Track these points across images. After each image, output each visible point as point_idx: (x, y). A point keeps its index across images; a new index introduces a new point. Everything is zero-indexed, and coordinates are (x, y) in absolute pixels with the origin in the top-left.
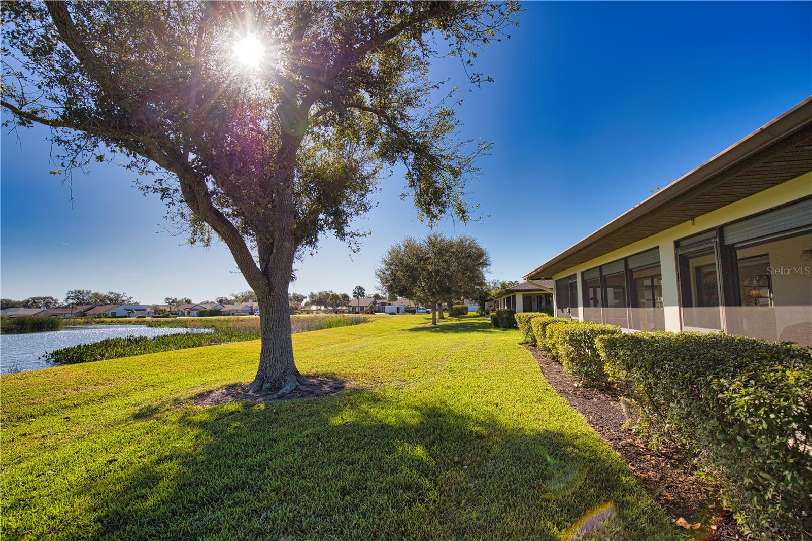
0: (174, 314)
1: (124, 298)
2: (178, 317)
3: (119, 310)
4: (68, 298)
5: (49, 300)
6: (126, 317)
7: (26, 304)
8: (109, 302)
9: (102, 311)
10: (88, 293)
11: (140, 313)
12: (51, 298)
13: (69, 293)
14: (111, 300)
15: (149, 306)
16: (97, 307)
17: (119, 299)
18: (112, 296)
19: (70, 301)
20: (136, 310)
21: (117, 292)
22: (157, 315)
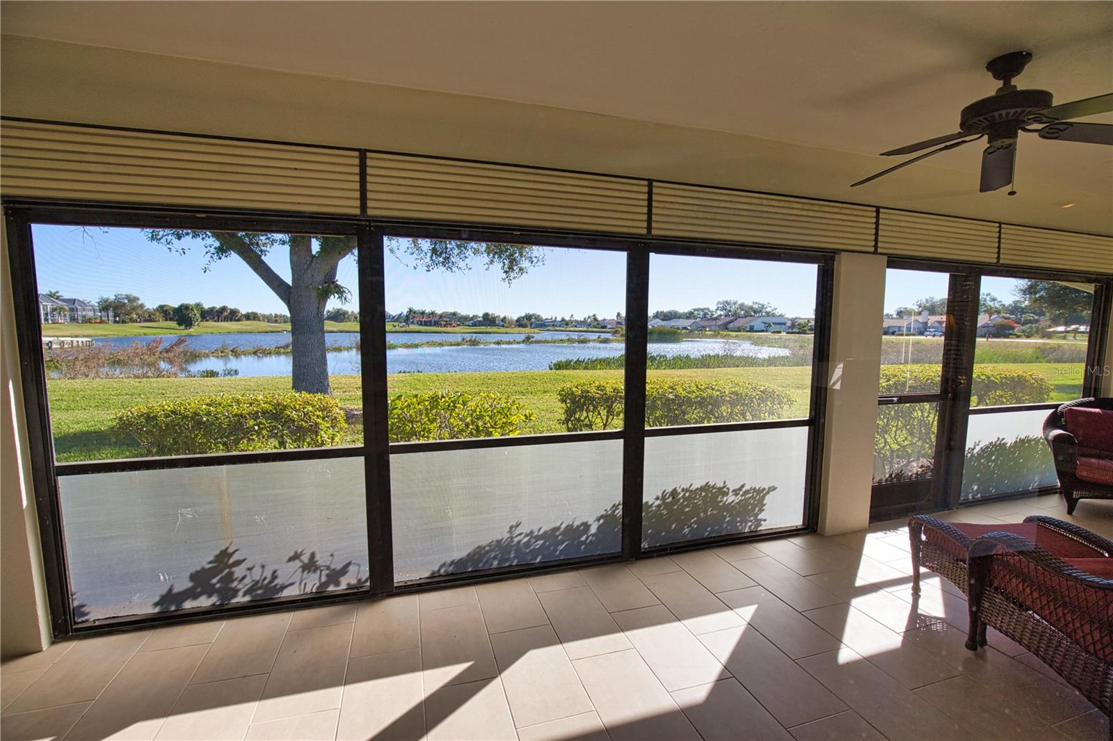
1: (769, 310)
3: (757, 324)
4: (717, 310)
6: (762, 331)
8: (753, 314)
9: (741, 324)
11: (777, 328)
12: (708, 309)
16: (739, 320)
17: (764, 311)
20: (775, 324)
21: (761, 302)
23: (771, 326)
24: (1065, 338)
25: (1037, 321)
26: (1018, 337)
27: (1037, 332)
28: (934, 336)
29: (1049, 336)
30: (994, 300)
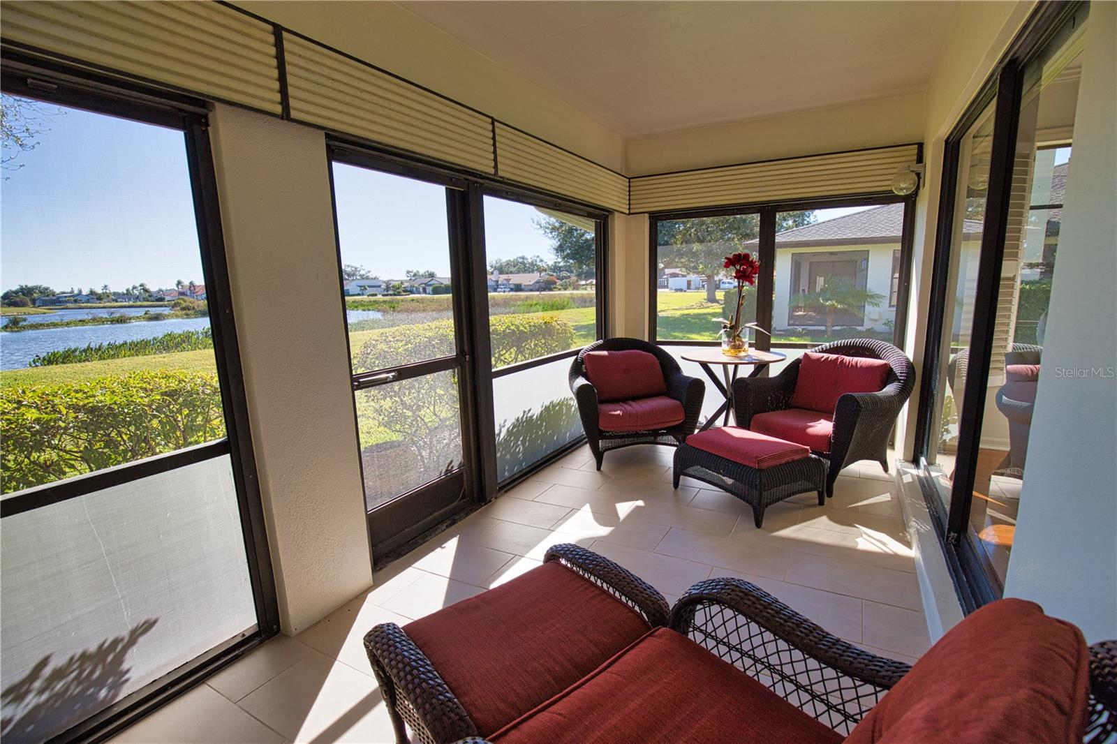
1: (362, 272)
2: (411, 296)
3: (352, 287)
6: (358, 295)
11: (373, 291)
15: (384, 282)
21: (354, 265)
22: (389, 292)
23: (366, 289)
24: (586, 289)
25: (569, 277)
26: (560, 290)
27: (570, 285)
28: (504, 292)
29: (576, 288)
30: (542, 261)
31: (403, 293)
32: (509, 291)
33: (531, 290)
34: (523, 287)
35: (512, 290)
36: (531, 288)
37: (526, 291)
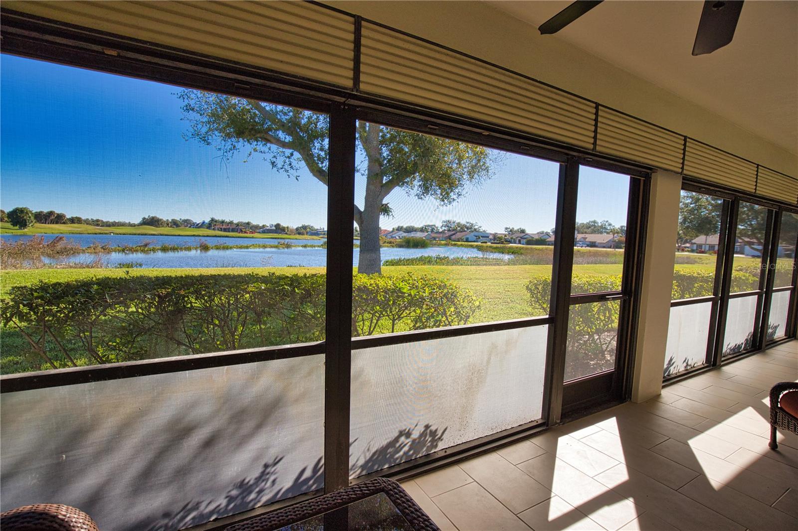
0: (508, 242)
1: (476, 227)
2: (511, 245)
3: (471, 236)
4: (442, 226)
5: (433, 227)
6: (474, 241)
7: (422, 230)
8: (466, 230)
9: (460, 237)
10: (454, 222)
11: (484, 240)
12: (435, 226)
13: (443, 222)
14: (468, 228)
15: (491, 234)
16: (458, 233)
17: (473, 228)
18: (468, 225)
19: (444, 228)
20: (482, 237)
22: (496, 241)
28: (582, 247)
31: (505, 243)
32: (586, 247)
33: (604, 247)
34: (597, 244)
35: (588, 246)
36: (604, 245)
37: (599, 247)
